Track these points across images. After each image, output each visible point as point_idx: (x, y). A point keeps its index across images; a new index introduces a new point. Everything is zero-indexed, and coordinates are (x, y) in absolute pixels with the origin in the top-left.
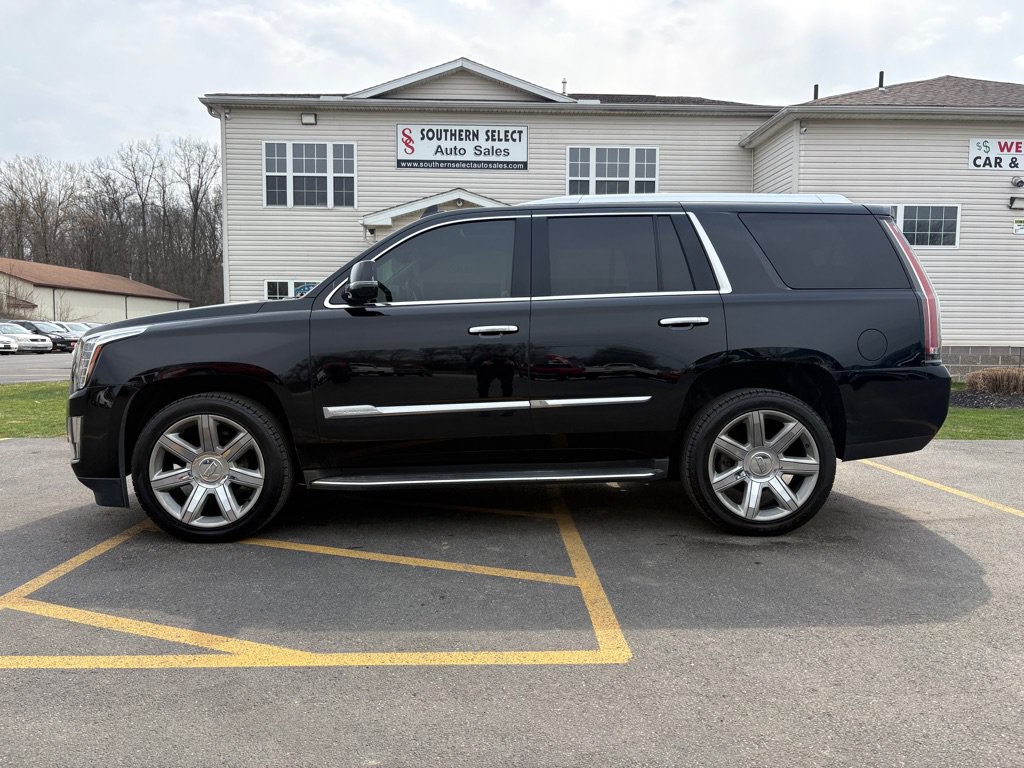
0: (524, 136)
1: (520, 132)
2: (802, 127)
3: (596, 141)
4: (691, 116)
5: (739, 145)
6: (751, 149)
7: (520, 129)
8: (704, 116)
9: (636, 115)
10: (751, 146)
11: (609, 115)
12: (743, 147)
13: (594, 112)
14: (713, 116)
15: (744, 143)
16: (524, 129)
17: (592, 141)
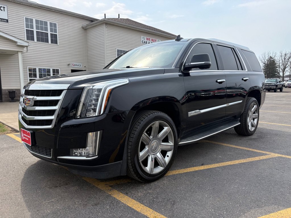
0: (6, 9)
1: (4, 8)
2: (106, 25)
3: (36, 17)
4: (67, 15)
5: (82, 27)
6: (85, 29)
7: (4, 6)
8: (71, 16)
9: (49, 11)
10: (85, 28)
11: (39, 8)
12: (83, 28)
13: (34, 6)
14: (73, 16)
15: (84, 27)
16: (6, 7)
17: (34, 17)
